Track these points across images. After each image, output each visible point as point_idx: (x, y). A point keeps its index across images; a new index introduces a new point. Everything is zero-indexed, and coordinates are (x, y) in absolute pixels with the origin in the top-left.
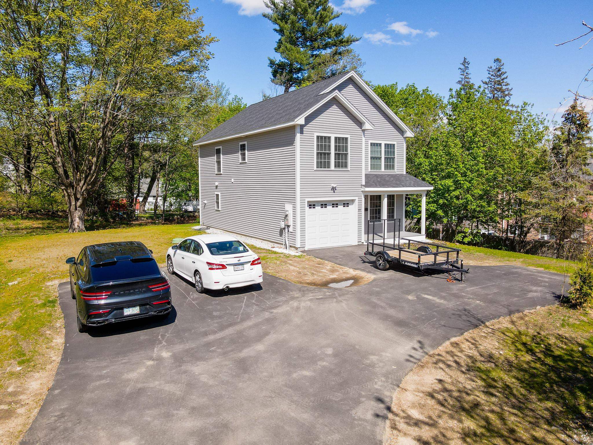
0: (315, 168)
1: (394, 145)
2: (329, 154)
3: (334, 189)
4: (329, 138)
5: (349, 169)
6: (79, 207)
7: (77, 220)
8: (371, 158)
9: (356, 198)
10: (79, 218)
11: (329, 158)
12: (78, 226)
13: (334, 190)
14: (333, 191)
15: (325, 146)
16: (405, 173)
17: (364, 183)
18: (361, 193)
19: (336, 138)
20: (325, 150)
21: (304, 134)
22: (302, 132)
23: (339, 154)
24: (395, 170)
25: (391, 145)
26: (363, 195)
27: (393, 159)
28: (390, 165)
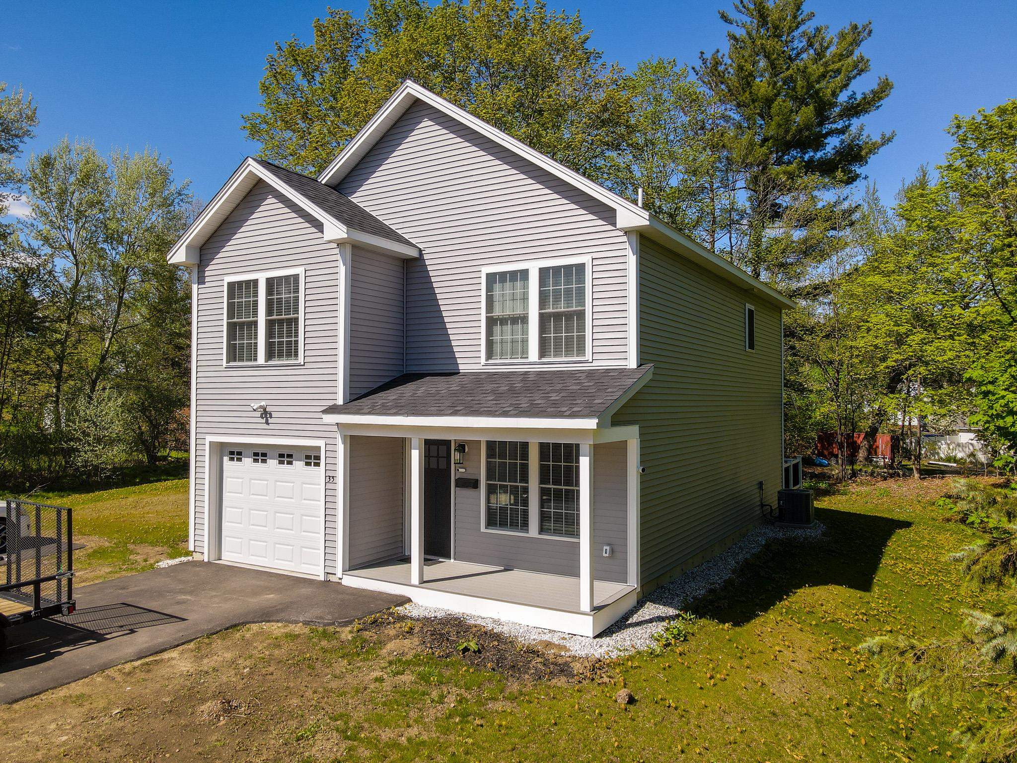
0: (224, 362)
1: (581, 269)
3: (265, 414)
4: (255, 283)
5: (301, 360)
8: (490, 322)
9: (321, 444)
13: (266, 417)
14: (264, 421)
16: (633, 362)
17: (337, 400)
18: (336, 428)
20: (247, 315)
21: (207, 285)
22: (201, 281)
23: (281, 322)
24: (588, 356)
25: (568, 268)
26: (338, 436)
27: (581, 315)
28: (569, 339)
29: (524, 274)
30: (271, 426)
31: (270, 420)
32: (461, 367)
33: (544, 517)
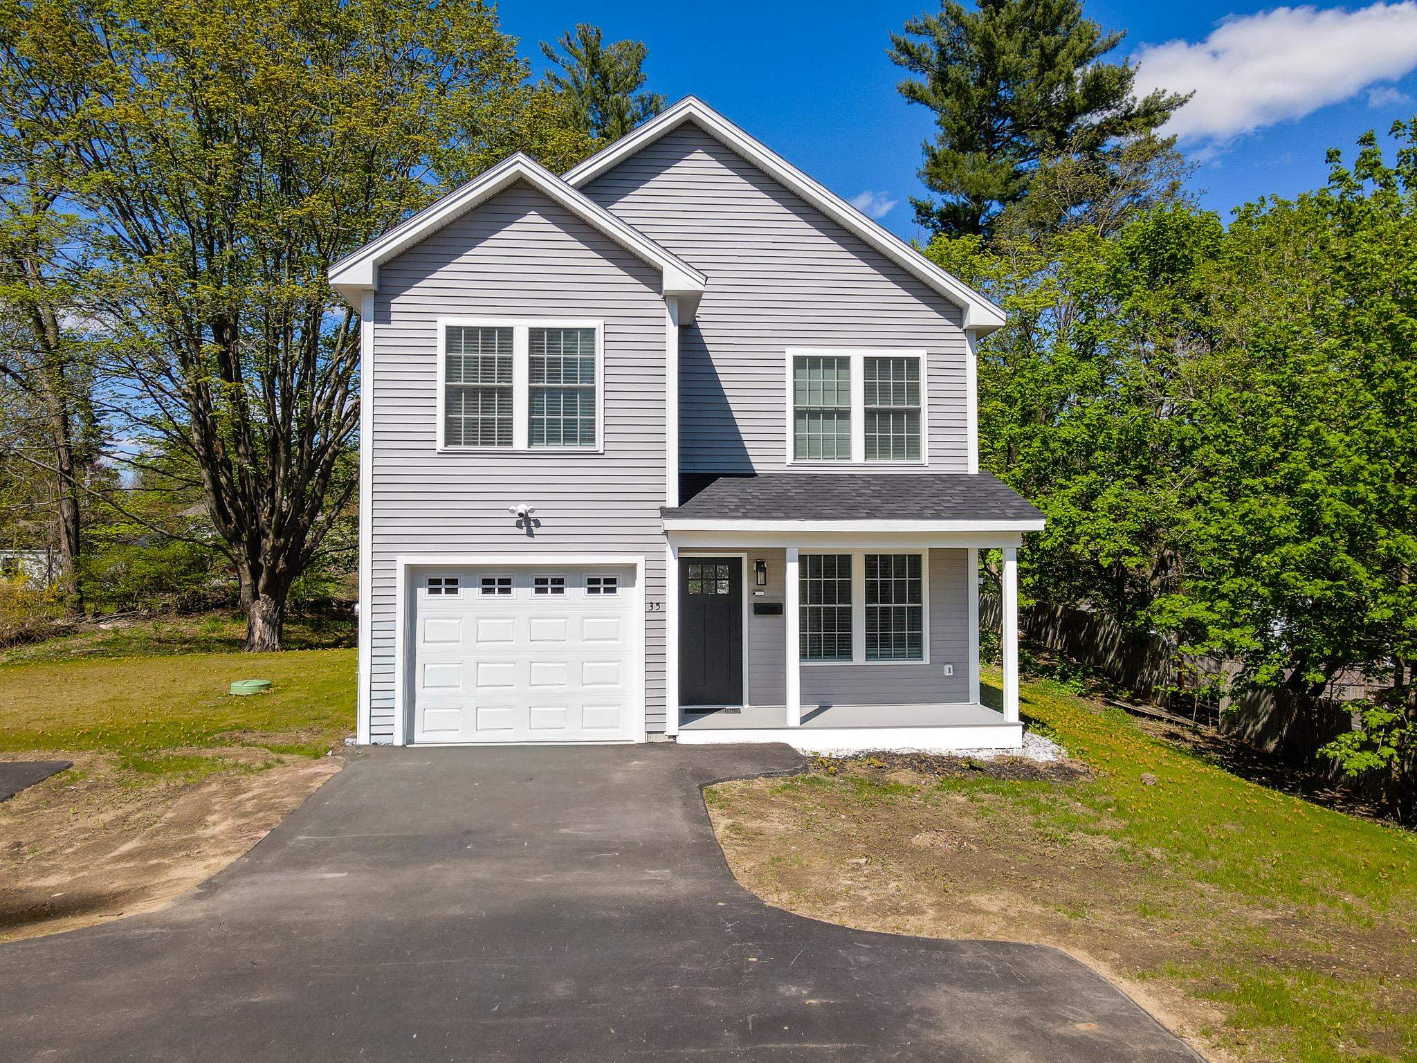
0: (440, 445)
1: (914, 363)
2: (507, 393)
3: (526, 522)
4: (507, 333)
5: (599, 446)
6: (263, 592)
7: (259, 622)
8: (799, 414)
9: (639, 560)
10: (264, 619)
11: (507, 407)
12: (260, 637)
13: (529, 526)
14: (524, 531)
15: (487, 363)
16: (973, 468)
17: (673, 501)
18: (664, 538)
19: (535, 334)
20: (487, 376)
21: (393, 325)
22: (382, 316)
23: (553, 392)
24: (925, 459)
25: (899, 361)
26: (668, 549)
27: (915, 415)
28: (898, 440)
29: (844, 362)
30: (537, 539)
31: (536, 531)
32: (755, 467)
33: (871, 642)
